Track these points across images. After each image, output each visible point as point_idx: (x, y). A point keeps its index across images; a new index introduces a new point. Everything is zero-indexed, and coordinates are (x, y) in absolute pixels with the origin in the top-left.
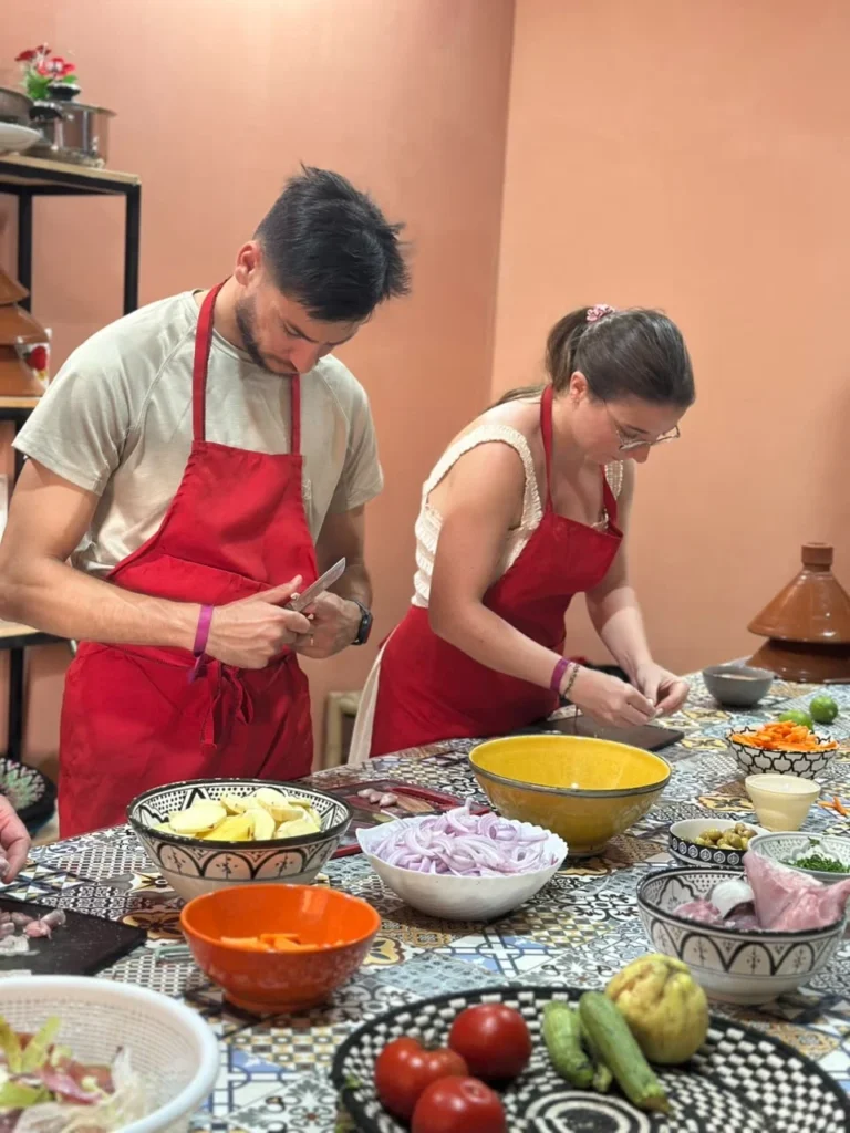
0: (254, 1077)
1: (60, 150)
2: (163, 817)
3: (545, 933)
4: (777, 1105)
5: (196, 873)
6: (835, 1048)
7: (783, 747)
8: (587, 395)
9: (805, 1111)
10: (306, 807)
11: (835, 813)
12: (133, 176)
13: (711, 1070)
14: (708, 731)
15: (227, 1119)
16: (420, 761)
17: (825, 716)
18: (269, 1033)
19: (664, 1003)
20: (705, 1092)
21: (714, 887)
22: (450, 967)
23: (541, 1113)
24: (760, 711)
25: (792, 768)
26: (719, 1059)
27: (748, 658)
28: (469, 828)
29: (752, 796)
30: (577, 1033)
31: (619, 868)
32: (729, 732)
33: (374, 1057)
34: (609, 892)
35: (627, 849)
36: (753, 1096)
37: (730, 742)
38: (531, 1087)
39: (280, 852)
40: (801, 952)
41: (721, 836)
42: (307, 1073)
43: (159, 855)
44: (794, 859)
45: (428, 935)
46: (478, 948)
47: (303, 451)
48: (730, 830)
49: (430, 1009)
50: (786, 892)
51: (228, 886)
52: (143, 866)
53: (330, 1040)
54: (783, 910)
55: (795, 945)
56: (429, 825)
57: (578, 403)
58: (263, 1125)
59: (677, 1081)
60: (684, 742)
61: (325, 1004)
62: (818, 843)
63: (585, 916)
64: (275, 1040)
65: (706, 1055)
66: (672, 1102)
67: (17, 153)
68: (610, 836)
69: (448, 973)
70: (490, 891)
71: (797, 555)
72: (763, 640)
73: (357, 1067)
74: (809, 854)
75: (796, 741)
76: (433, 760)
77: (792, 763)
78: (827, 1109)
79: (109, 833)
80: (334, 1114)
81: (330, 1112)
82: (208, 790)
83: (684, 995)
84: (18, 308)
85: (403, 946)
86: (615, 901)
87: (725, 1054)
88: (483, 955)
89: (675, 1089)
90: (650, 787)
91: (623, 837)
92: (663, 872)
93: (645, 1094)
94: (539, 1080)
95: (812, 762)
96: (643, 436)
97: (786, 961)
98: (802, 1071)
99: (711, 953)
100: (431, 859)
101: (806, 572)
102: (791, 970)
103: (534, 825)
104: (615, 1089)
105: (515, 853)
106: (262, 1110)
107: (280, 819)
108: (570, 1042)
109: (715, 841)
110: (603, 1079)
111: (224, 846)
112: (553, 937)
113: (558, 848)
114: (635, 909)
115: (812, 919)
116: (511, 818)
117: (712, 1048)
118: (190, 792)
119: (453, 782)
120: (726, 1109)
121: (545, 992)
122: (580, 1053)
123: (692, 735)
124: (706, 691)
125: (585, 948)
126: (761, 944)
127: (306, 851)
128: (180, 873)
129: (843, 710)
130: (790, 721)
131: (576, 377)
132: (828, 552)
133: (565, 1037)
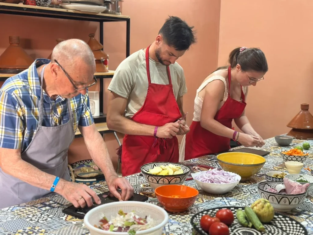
0: (173, 224)
1: (111, 11)
2: (147, 171)
3: (236, 197)
4: (290, 231)
5: (157, 183)
6: (304, 221)
7: (294, 155)
8: (241, 70)
9: (296, 232)
10: (180, 168)
11: (308, 171)
12: (128, 16)
13: (275, 224)
14: (276, 152)
15: (169, 232)
16: (204, 159)
17: (307, 148)
18: (175, 216)
19: (264, 209)
20: (273, 228)
21: (276, 186)
22: (214, 204)
23: (237, 231)
24: (290, 147)
25: (297, 160)
26: (277, 222)
27: (287, 133)
28: (218, 173)
29: (287, 167)
30: (244, 215)
31: (253, 183)
32: (281, 151)
33: (199, 220)
34: (251, 188)
35: (255, 179)
36: (284, 229)
37: (281, 154)
38: (234, 227)
39: (175, 178)
40: (296, 199)
41: (278, 175)
42: (184, 224)
43: (148, 178)
44: (296, 180)
45: (209, 197)
46: (221, 200)
47: (172, 83)
48: (280, 174)
49: (211, 211)
50: (293, 186)
51: (163, 185)
52: (142, 182)
53: (189, 218)
54: (292, 191)
55: (295, 197)
56: (208, 172)
57: (238, 72)
58: (177, 233)
59: (267, 226)
60: (270, 154)
61: (187, 210)
62: (302, 176)
63: (246, 193)
64: (177, 217)
65: (274, 221)
66: (266, 230)
67: (100, 13)
68: (251, 175)
69: (214, 205)
70: (223, 187)
71: (300, 106)
72: (291, 129)
73: (196, 221)
74: (300, 179)
75: (298, 153)
76: (207, 159)
77: (297, 159)
78: (301, 231)
79: (133, 175)
80: (191, 231)
81: (190, 231)
82: (157, 164)
83: (268, 207)
84: (101, 50)
85: (203, 199)
86: (253, 190)
87: (278, 221)
88: (222, 201)
89: (267, 228)
90: (261, 164)
91: (254, 176)
92: (264, 182)
93: (260, 228)
94: (236, 225)
95: (302, 158)
96: (255, 79)
97: (293, 201)
98: (296, 224)
99: (275, 200)
100: (209, 180)
101: (302, 111)
102: (294, 203)
103: (233, 173)
104: (253, 227)
105: (229, 178)
106: (176, 230)
107: (174, 171)
108: (242, 217)
109: (277, 176)
110: (250, 225)
111: (162, 176)
112: (238, 198)
113: (239, 178)
114: (257, 192)
115: (299, 192)
116: (227, 171)
117: (275, 220)
118: (153, 165)
119: (212, 164)
120: (278, 231)
121: (237, 208)
122: (245, 220)
123: (272, 153)
124: (276, 142)
125: (246, 200)
126: (287, 197)
127: (181, 177)
128: (153, 182)
129: (311, 146)
130: (296, 149)
131: (238, 65)
132: (308, 106)
133: (241, 216)
